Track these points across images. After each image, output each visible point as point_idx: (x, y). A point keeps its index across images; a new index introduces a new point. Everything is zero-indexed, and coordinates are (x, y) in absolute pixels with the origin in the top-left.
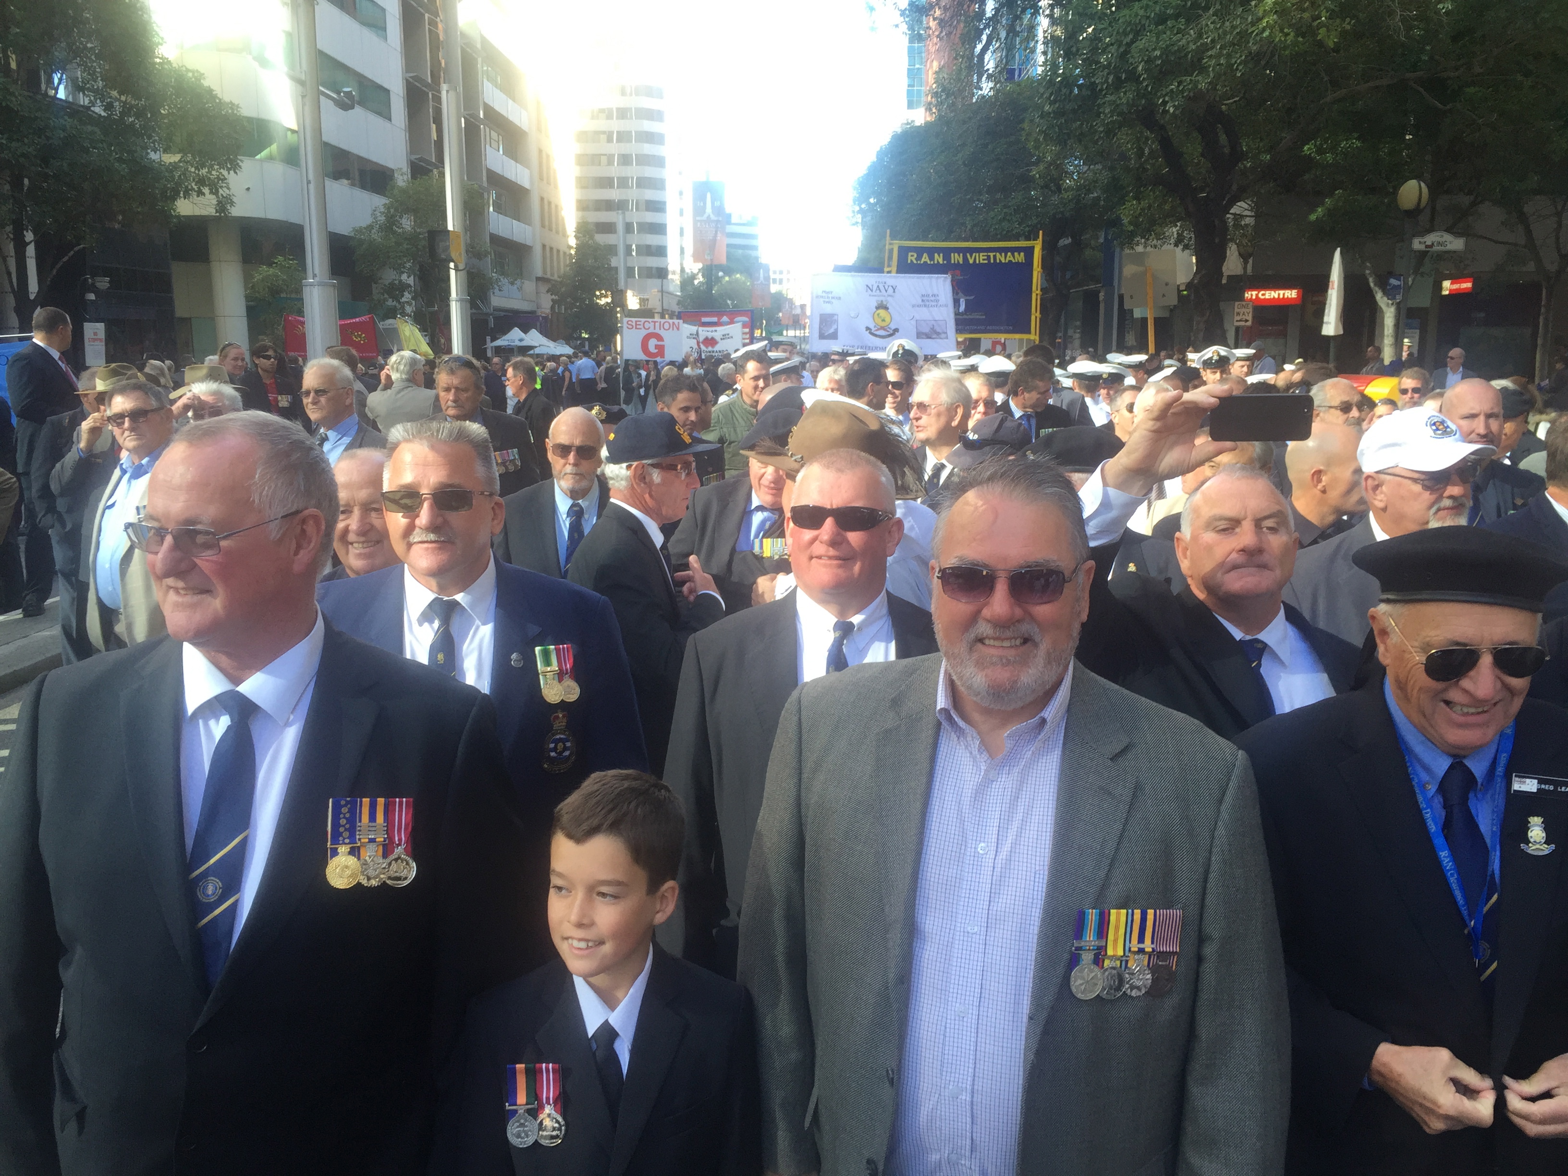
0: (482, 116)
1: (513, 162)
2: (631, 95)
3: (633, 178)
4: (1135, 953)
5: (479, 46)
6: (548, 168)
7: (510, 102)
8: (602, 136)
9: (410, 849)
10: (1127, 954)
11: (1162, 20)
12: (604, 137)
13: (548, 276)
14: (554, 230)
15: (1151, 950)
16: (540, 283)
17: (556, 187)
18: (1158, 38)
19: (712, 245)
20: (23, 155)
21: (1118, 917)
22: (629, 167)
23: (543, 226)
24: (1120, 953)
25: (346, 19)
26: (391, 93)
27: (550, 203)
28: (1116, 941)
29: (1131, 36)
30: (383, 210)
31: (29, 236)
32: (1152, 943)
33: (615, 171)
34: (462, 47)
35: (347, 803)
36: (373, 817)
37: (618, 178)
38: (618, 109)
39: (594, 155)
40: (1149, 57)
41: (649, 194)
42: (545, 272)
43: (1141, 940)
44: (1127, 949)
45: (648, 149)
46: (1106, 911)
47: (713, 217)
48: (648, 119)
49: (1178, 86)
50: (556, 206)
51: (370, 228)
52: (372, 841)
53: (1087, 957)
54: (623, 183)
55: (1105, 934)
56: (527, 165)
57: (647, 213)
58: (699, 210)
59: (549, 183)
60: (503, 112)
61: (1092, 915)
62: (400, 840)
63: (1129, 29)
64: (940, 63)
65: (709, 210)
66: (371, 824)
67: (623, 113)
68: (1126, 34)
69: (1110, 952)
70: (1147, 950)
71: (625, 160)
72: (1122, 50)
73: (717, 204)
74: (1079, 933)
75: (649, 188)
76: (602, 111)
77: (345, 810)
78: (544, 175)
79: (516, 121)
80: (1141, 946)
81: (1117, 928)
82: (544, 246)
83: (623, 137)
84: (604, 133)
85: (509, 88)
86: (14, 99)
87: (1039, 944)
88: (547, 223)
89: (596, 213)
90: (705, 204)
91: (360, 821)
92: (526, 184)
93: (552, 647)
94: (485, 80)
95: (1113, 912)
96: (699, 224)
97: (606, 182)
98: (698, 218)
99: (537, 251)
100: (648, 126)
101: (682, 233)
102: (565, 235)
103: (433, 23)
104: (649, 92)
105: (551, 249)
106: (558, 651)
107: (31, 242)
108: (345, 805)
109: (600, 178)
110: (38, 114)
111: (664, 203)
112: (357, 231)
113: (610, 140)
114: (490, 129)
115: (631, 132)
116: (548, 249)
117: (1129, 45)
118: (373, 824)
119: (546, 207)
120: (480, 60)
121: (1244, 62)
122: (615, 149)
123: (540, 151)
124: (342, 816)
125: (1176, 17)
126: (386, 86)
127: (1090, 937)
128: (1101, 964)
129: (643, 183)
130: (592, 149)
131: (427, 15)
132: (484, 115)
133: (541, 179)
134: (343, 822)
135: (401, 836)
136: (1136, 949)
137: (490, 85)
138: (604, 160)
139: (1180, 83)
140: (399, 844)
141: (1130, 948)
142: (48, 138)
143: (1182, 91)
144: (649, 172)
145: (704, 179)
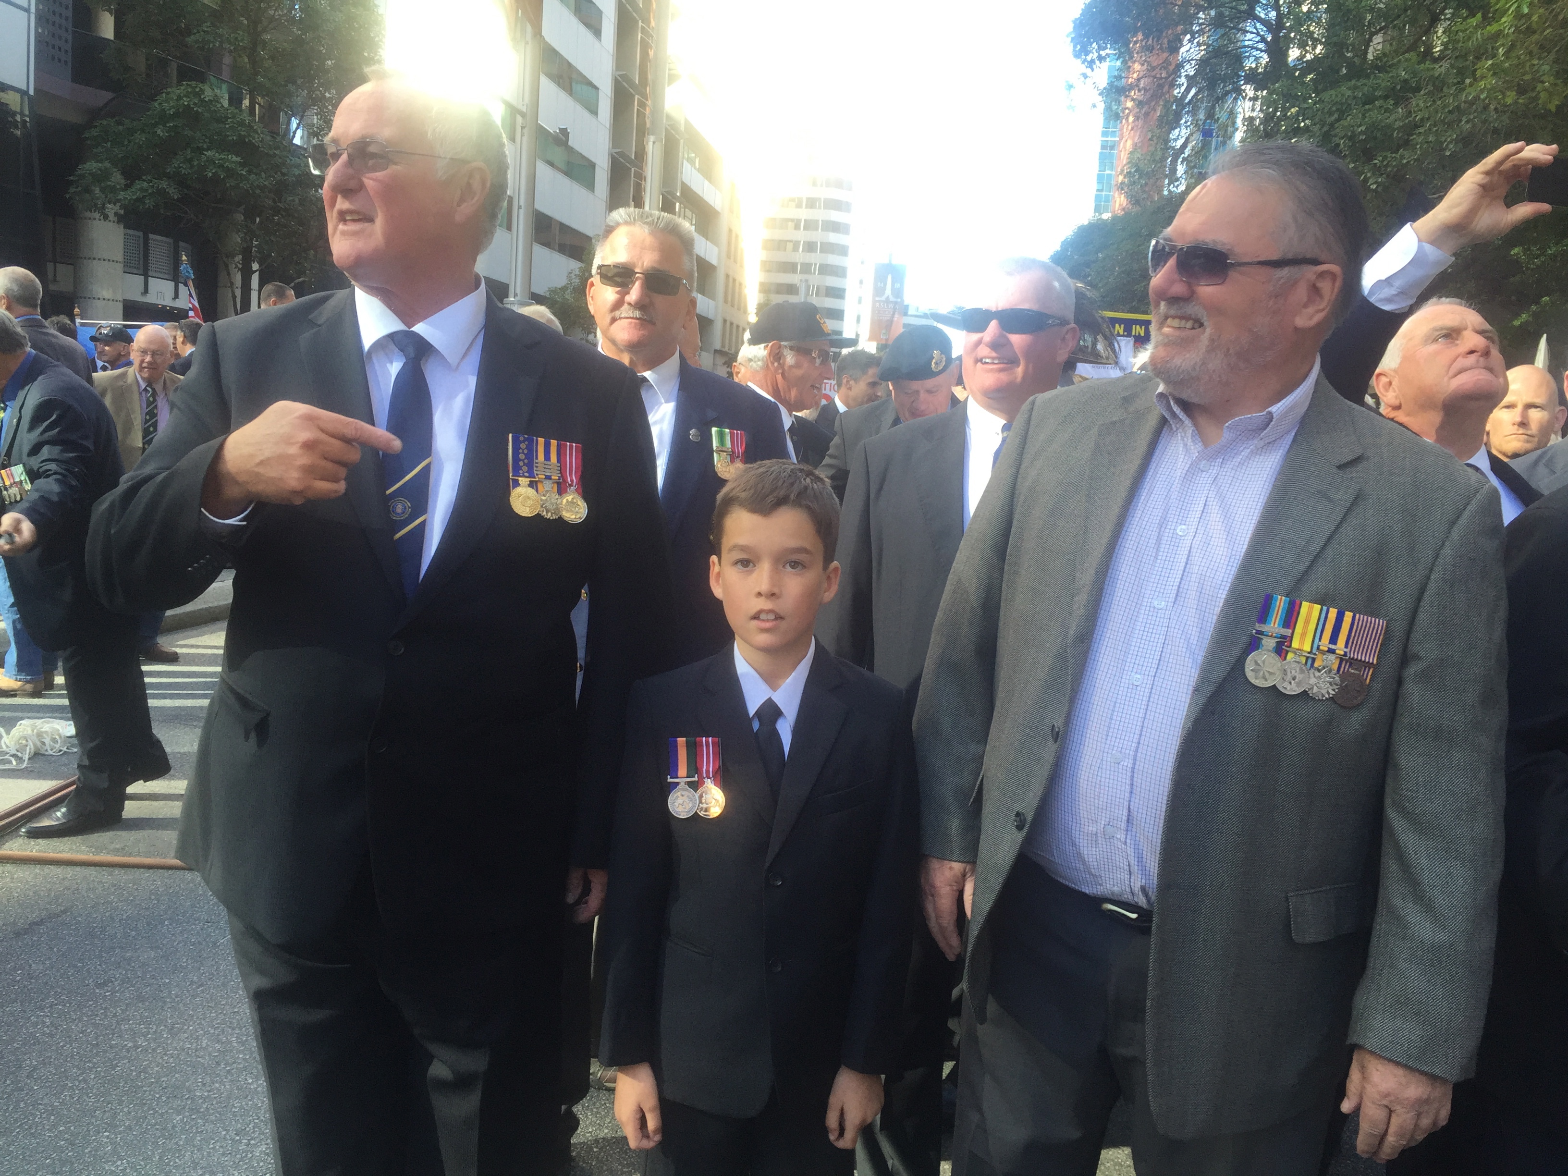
0: (678, 194)
1: (703, 239)
2: (822, 186)
3: (816, 265)
4: (1323, 653)
5: (682, 128)
6: (736, 248)
7: (706, 182)
8: (790, 223)
9: (580, 490)
10: (1314, 651)
11: (1369, 100)
12: (791, 225)
13: (726, 349)
14: (736, 307)
15: (1342, 653)
16: (717, 355)
17: (742, 266)
18: (1364, 115)
19: (889, 324)
20: (258, 187)
21: (1309, 611)
22: (813, 255)
23: (726, 301)
24: (1307, 648)
25: (563, 96)
26: (597, 167)
27: (734, 280)
28: (1303, 635)
29: (1336, 116)
30: (577, 273)
31: (255, 266)
32: (1346, 647)
33: (800, 257)
34: (666, 130)
35: (525, 440)
36: (547, 457)
37: (801, 264)
38: (808, 199)
39: (780, 241)
40: (1353, 132)
41: (831, 281)
42: (723, 346)
43: (1334, 639)
44: (1315, 646)
45: (833, 238)
46: (1298, 601)
47: (892, 299)
48: (835, 209)
49: (1382, 161)
50: (740, 284)
51: (564, 289)
52: (548, 478)
53: (1269, 643)
54: (807, 268)
55: (1292, 625)
56: (715, 242)
57: (827, 299)
58: (879, 291)
59: (735, 262)
60: (700, 193)
61: (1280, 603)
62: (572, 481)
63: (1334, 109)
64: (1133, 140)
65: (888, 292)
66: (546, 462)
67: (812, 203)
68: (1331, 114)
69: (1295, 644)
70: (1337, 652)
71: (810, 247)
72: (1325, 129)
73: (897, 285)
74: (1263, 617)
75: (830, 275)
76: (793, 200)
77: (523, 446)
78: (731, 254)
79: (711, 203)
80: (1332, 647)
81: (1307, 622)
82: (725, 321)
83: (810, 225)
84: (792, 220)
85: (707, 171)
86: (256, 136)
87: (1219, 621)
88: (730, 299)
89: (778, 296)
90: (885, 285)
91: (537, 458)
92: (714, 261)
93: (727, 430)
94: (685, 162)
95: (1305, 605)
96: (877, 304)
97: (790, 267)
98: (877, 299)
99: (718, 327)
100: (835, 216)
101: (858, 320)
102: (745, 312)
103: (642, 105)
104: (839, 185)
105: (732, 324)
106: (732, 434)
107: (256, 271)
108: (524, 442)
109: (784, 263)
110: (277, 152)
111: (844, 290)
112: (552, 291)
113: (797, 227)
114: (685, 208)
115: (818, 221)
116: (728, 324)
117: (1332, 125)
118: (548, 463)
119: (731, 285)
120: (682, 141)
121: (1456, 141)
122: (802, 236)
123: (730, 231)
124: (521, 451)
125: (1386, 97)
126: (593, 160)
127: (1274, 625)
128: (1283, 655)
129: (825, 270)
130: (779, 235)
131: (637, 97)
132: (681, 193)
133: (728, 256)
134: (522, 456)
135: (573, 478)
136: (1326, 649)
137: (689, 166)
138: (790, 246)
139: (1385, 158)
140: (571, 485)
141: (1319, 646)
142: (283, 174)
143: (1386, 166)
144: (833, 259)
145: (886, 261)
